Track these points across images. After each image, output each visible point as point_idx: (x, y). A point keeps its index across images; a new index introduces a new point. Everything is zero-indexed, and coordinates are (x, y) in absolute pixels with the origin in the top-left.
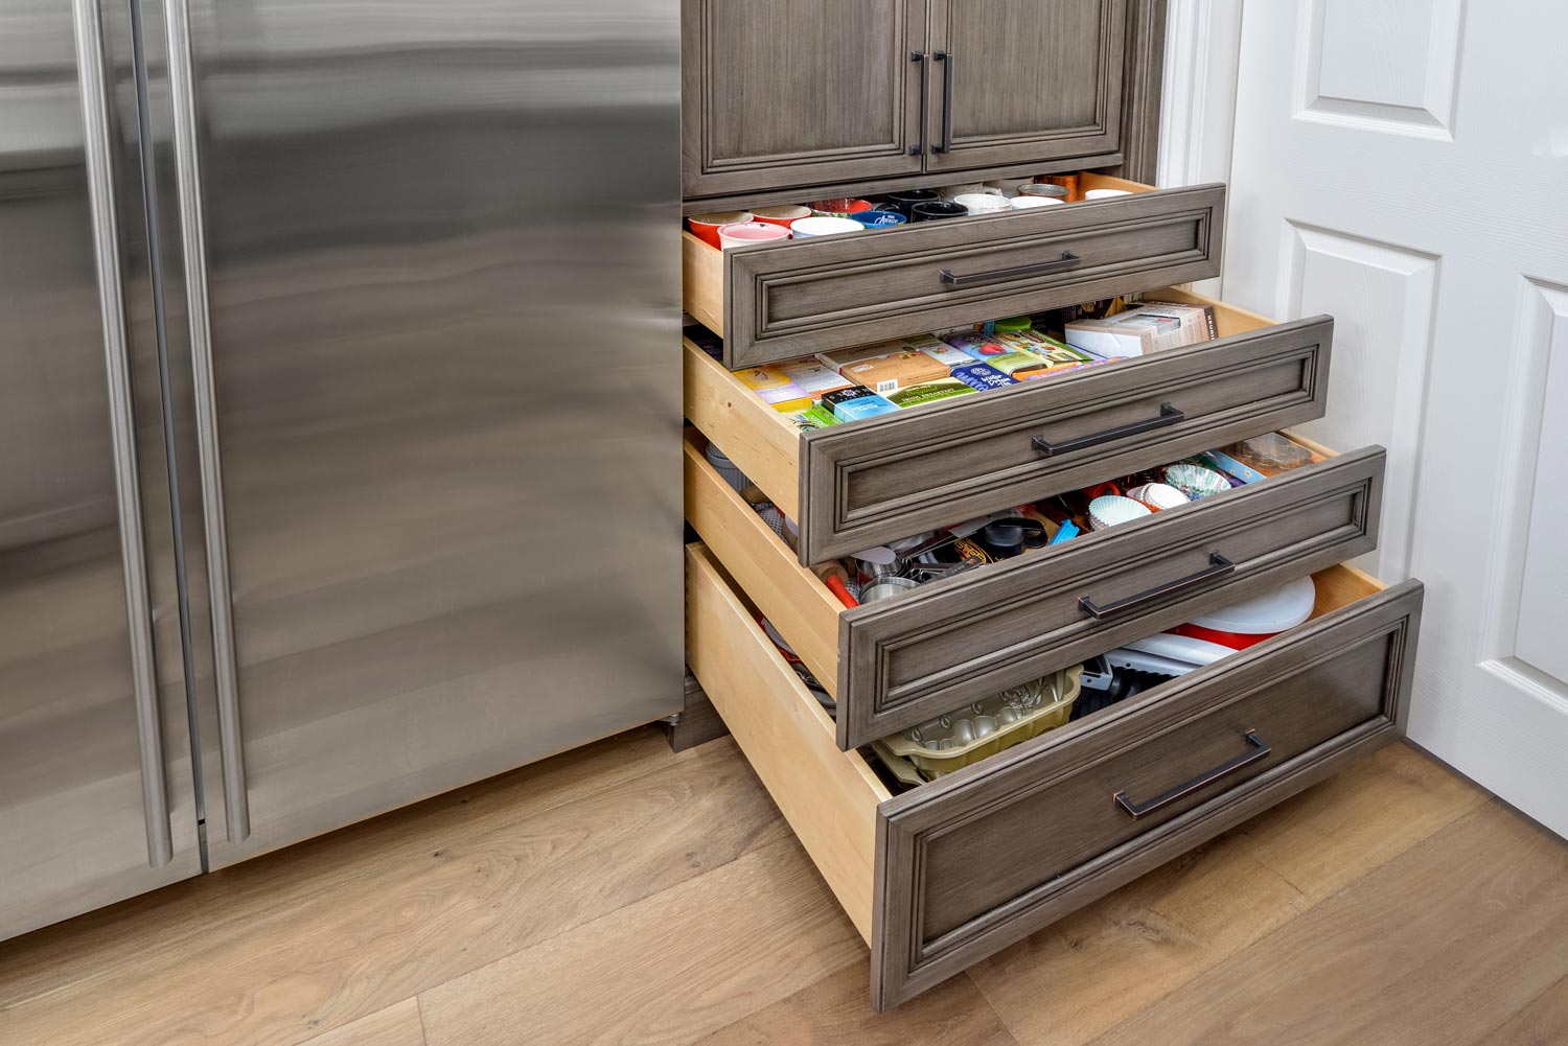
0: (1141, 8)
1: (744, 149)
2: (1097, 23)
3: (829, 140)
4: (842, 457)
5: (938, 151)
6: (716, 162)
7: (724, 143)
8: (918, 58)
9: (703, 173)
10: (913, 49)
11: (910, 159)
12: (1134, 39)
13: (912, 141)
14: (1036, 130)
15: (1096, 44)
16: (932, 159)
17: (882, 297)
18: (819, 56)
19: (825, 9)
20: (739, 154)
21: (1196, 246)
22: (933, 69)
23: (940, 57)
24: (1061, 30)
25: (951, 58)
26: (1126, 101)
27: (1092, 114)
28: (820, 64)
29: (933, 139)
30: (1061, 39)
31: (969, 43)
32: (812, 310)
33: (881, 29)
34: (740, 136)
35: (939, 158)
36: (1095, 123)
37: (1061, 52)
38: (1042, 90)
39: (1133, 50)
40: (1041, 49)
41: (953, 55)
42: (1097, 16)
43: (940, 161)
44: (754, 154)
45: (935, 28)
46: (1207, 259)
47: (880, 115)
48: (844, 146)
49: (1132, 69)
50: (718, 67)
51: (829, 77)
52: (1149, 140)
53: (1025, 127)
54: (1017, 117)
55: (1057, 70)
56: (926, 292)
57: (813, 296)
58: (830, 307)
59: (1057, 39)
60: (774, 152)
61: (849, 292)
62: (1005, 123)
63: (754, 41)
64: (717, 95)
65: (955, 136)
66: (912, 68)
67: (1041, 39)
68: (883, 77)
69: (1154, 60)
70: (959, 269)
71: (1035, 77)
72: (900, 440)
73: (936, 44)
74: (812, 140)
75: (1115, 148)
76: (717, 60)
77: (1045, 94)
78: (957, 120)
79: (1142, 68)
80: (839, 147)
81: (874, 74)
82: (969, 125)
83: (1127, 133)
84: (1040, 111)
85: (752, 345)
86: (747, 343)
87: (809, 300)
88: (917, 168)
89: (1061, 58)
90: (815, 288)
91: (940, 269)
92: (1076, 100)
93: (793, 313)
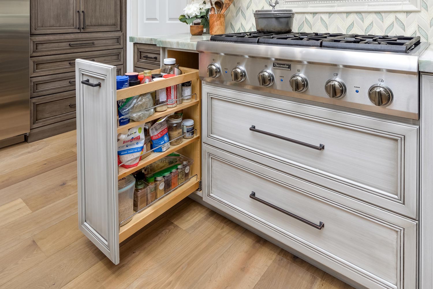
0: (123, 5)
1: (44, 26)
2: (115, 8)
3: (61, 25)
5: (83, 28)
6: (38, 28)
7: (39, 25)
8: (78, 12)
9: (35, 30)
10: (78, 10)
11: (78, 30)
13: (78, 27)
14: (103, 26)
15: (115, 11)
16: (82, 30)
17: (58, 47)
18: (59, 10)
19: (60, 2)
20: (43, 27)
22: (82, 14)
23: (83, 12)
26: (121, 21)
27: (114, 24)
28: (59, 12)
29: (82, 26)
30: (108, 10)
31: (89, 10)
32: (44, 48)
33: (71, 7)
34: (43, 24)
37: (108, 12)
40: (104, 12)
41: (86, 11)
42: (115, 6)
43: (84, 30)
44: (46, 27)
45: (82, 7)
47: (71, 21)
48: (64, 27)
50: (38, 11)
51: (61, 14)
52: (125, 29)
53: (101, 25)
54: (99, 23)
55: (107, 16)
56: (66, 47)
57: (45, 46)
58: (48, 48)
60: (50, 27)
62: (97, 24)
63: (46, 7)
64: (38, 16)
65: (87, 26)
66: (77, 14)
67: (104, 10)
68: (72, 15)
69: (125, 14)
70: (72, 43)
71: (103, 16)
73: (82, 9)
74: (58, 25)
75: (119, 30)
76: (38, 10)
77: (105, 20)
78: (88, 22)
80: (63, 27)
81: (70, 14)
82: (89, 24)
83: (121, 27)
84: (104, 22)
85: (33, 53)
86: (32, 52)
87: (44, 46)
88: (79, 31)
89: (108, 14)
90: (45, 44)
91: (69, 43)
92: (111, 21)
93: (41, 48)
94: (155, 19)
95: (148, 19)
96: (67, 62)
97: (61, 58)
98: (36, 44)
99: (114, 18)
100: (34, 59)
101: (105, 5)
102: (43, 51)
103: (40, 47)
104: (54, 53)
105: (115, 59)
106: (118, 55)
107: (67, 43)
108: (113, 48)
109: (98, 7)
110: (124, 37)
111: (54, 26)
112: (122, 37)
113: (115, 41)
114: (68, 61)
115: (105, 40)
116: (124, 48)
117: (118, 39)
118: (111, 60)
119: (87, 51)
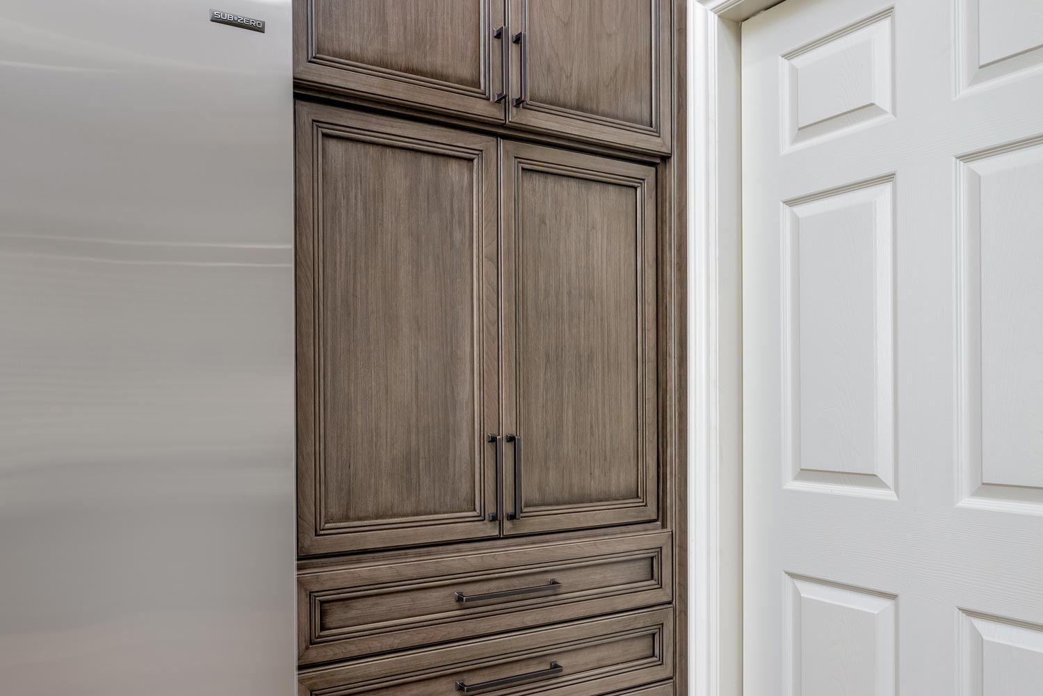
0: (668, 402)
1: (351, 514)
2: (635, 414)
3: (422, 508)
4: (315, 688)
5: (512, 517)
6: (328, 526)
7: (334, 510)
8: (493, 440)
9: (316, 535)
10: (490, 431)
11: (489, 525)
12: (664, 427)
13: (490, 509)
14: (591, 502)
15: (635, 431)
16: (507, 525)
17: (410, 613)
18: (413, 437)
19: (417, 398)
20: (347, 519)
21: (652, 578)
22: (507, 449)
23: (511, 439)
24: (607, 420)
25: (519, 440)
26: (661, 478)
27: (635, 489)
28: (414, 443)
29: (508, 508)
30: (608, 426)
31: (534, 429)
32: (355, 621)
33: (463, 416)
34: (348, 504)
35: (514, 524)
36: (638, 497)
37: (608, 438)
38: (594, 469)
39: (665, 436)
40: (592, 434)
41: (522, 436)
42: (635, 407)
43: (514, 527)
44: (360, 519)
45: (506, 416)
46: (661, 587)
47: (464, 488)
48: (436, 513)
49: (665, 452)
50: (329, 444)
51: (422, 454)
52: (680, 511)
53: (583, 499)
54: (576, 490)
55: (605, 452)
56: (445, 609)
57: (357, 609)
58: (370, 620)
59: (604, 426)
60: (377, 517)
61: (384, 608)
62: (566, 496)
63: (360, 423)
64: (329, 469)
65: (526, 506)
66: (489, 448)
67: (591, 426)
68: (466, 456)
69: (680, 444)
70: (469, 591)
71: (588, 458)
72: (357, 678)
73: (507, 429)
74: (409, 508)
75: (654, 517)
76: (329, 438)
77: (597, 472)
78: (529, 491)
79: (672, 451)
80: (430, 514)
81: (458, 452)
82: (536, 496)
83: (663, 504)
84: (594, 486)
85: (307, 648)
86: (304, 646)
87: (353, 613)
88: (496, 533)
89: (608, 443)
90: (355, 604)
91: (455, 591)
92: (622, 478)
93: (342, 624)
94: (870, 479)
95: (805, 474)
96: (449, 679)
97: (425, 663)
98: (322, 603)
99: (633, 462)
100: (312, 678)
101: (596, 400)
102: (348, 638)
103: (337, 615)
104: (397, 641)
105: (638, 656)
106: (654, 635)
107: (447, 591)
108: (631, 605)
109: (569, 414)
110: (677, 550)
111: (395, 510)
112: (666, 551)
113: (640, 569)
114: (455, 678)
115: (599, 570)
116: (677, 602)
117: (652, 562)
118: (624, 659)
119: (530, 624)
